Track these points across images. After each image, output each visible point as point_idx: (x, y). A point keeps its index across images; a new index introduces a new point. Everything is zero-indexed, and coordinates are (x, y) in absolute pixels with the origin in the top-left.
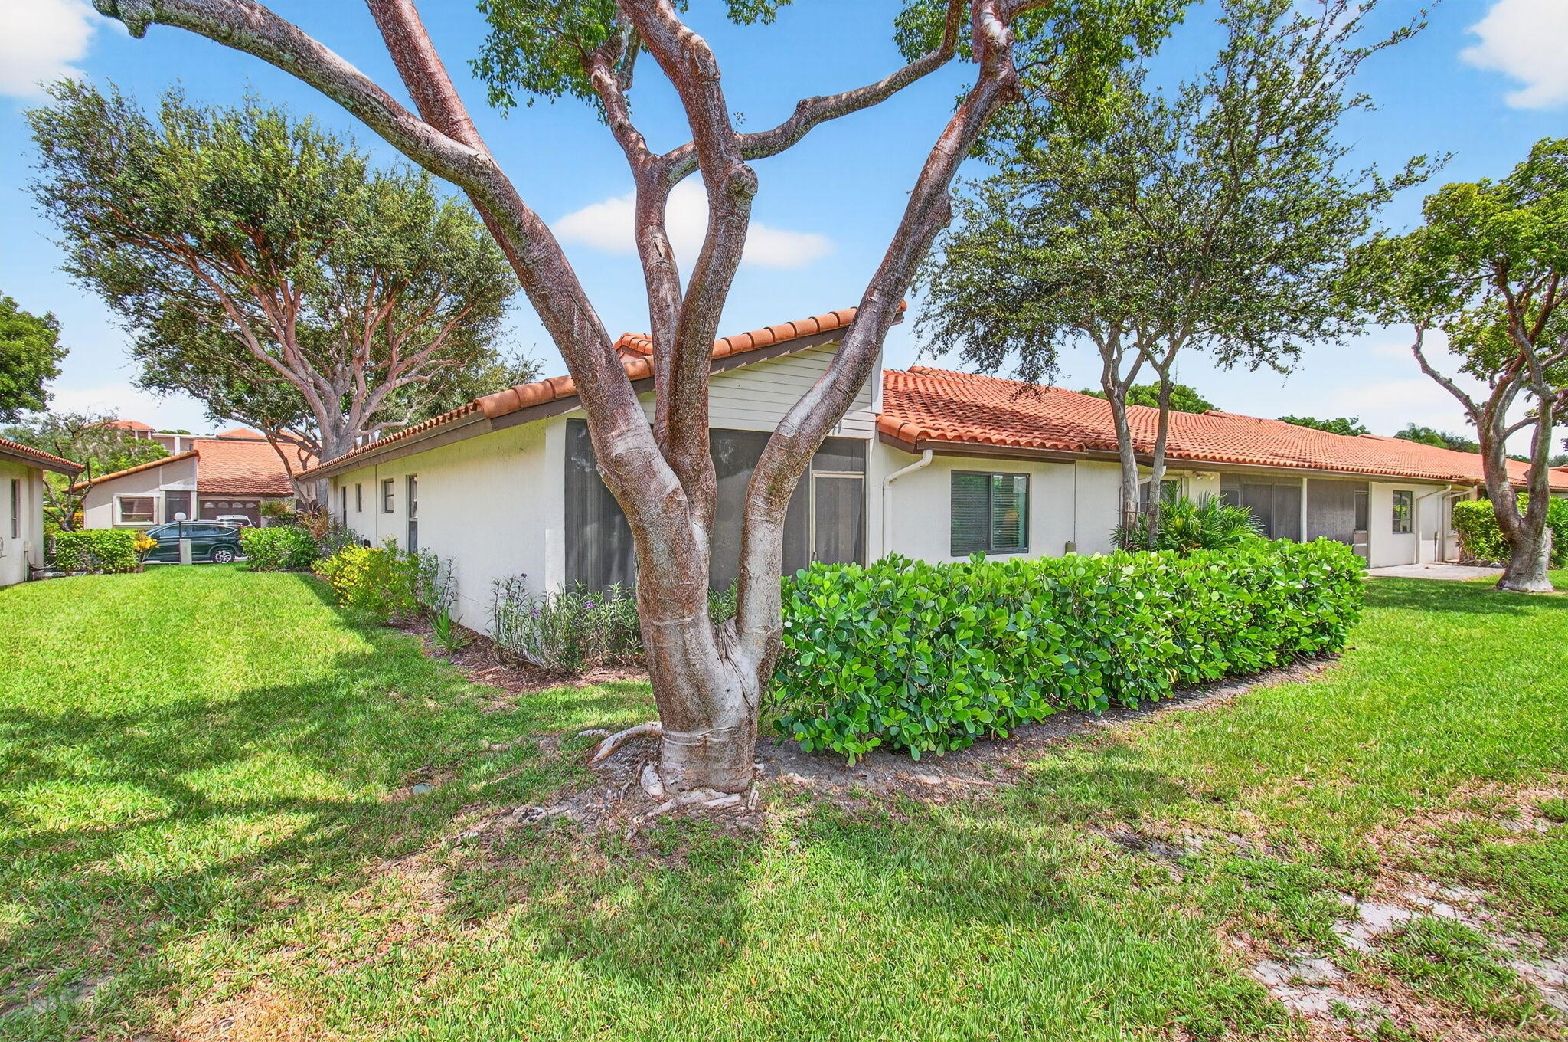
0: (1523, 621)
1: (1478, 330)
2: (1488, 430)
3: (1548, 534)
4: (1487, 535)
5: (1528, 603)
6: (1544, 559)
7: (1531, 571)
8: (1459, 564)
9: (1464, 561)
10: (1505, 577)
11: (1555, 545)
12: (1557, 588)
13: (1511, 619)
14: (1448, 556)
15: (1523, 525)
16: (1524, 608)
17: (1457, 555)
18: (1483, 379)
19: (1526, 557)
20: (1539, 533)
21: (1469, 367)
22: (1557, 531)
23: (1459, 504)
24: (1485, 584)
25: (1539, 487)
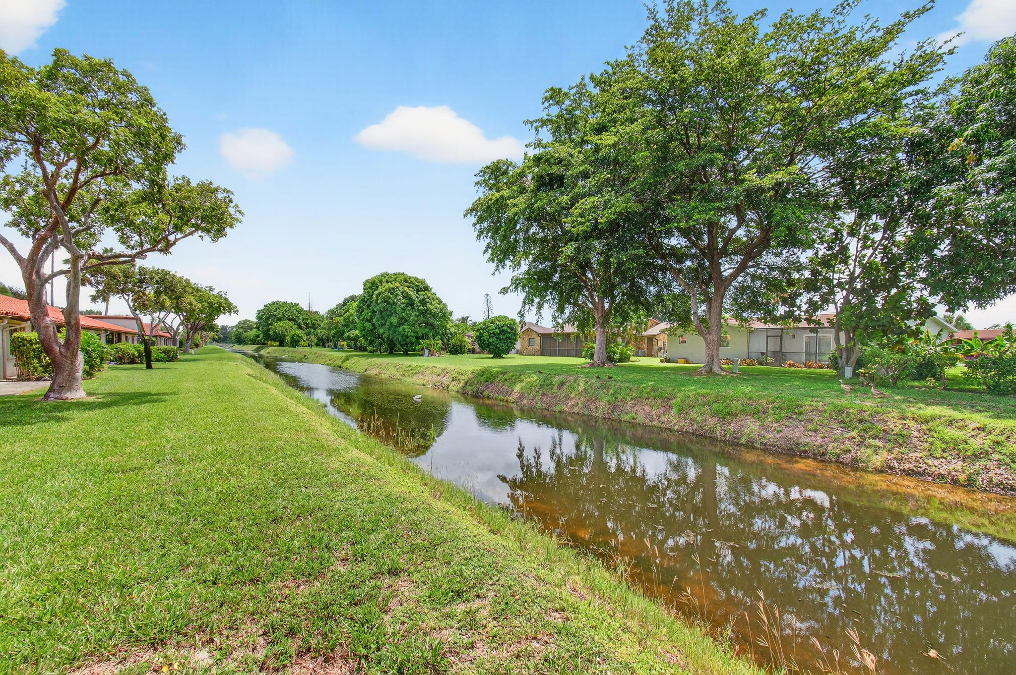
0: (64, 426)
1: (21, 193)
2: (31, 274)
3: (81, 357)
4: (39, 358)
5: (68, 409)
6: (80, 374)
7: (70, 383)
8: (18, 380)
9: (21, 378)
10: (51, 390)
11: (86, 362)
12: (89, 394)
13: (53, 425)
14: (8, 373)
15: (63, 350)
16: (65, 414)
17: (15, 372)
18: (28, 236)
19: (66, 373)
20: (75, 356)
21: (15, 224)
22: (88, 353)
23: (15, 335)
24: (36, 396)
25: (73, 322)
